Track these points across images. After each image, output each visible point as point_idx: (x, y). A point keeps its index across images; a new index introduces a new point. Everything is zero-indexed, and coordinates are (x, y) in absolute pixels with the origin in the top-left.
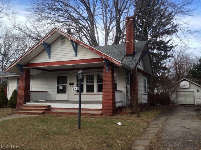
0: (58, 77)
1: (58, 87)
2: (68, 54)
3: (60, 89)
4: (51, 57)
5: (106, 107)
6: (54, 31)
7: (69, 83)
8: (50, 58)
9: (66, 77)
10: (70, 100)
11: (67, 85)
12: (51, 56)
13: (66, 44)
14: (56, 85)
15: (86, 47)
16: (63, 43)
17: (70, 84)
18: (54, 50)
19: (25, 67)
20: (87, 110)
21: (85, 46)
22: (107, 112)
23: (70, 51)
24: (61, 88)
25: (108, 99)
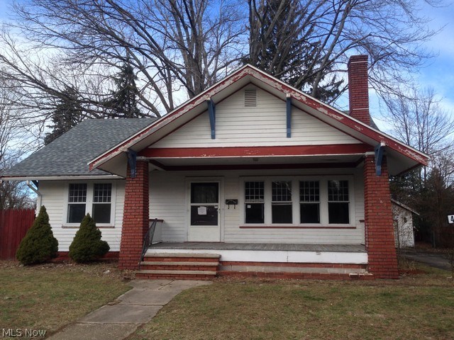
0: (192, 184)
1: (194, 210)
2: (265, 131)
3: (200, 213)
4: (217, 136)
5: (380, 260)
6: (243, 73)
7: (227, 200)
8: (213, 137)
9: (216, 185)
10: (227, 241)
11: (221, 206)
12: (217, 132)
13: (258, 106)
14: (189, 205)
15: (335, 116)
16: (250, 103)
17: (229, 202)
18: (223, 119)
19: (143, 158)
20: (326, 267)
21: (331, 115)
22: (384, 270)
23: (270, 123)
24: (202, 211)
25: (385, 240)
